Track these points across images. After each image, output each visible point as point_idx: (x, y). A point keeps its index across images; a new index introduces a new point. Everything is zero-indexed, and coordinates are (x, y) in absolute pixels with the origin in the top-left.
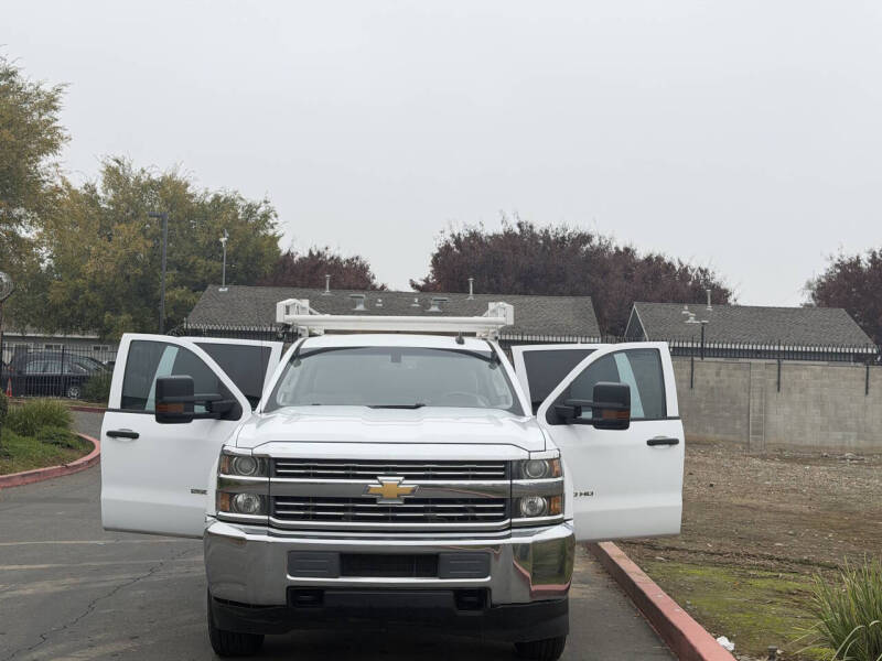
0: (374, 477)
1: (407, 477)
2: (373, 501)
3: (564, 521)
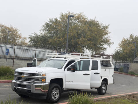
0: (22, 75)
1: (25, 75)
2: (22, 78)
3: (45, 83)
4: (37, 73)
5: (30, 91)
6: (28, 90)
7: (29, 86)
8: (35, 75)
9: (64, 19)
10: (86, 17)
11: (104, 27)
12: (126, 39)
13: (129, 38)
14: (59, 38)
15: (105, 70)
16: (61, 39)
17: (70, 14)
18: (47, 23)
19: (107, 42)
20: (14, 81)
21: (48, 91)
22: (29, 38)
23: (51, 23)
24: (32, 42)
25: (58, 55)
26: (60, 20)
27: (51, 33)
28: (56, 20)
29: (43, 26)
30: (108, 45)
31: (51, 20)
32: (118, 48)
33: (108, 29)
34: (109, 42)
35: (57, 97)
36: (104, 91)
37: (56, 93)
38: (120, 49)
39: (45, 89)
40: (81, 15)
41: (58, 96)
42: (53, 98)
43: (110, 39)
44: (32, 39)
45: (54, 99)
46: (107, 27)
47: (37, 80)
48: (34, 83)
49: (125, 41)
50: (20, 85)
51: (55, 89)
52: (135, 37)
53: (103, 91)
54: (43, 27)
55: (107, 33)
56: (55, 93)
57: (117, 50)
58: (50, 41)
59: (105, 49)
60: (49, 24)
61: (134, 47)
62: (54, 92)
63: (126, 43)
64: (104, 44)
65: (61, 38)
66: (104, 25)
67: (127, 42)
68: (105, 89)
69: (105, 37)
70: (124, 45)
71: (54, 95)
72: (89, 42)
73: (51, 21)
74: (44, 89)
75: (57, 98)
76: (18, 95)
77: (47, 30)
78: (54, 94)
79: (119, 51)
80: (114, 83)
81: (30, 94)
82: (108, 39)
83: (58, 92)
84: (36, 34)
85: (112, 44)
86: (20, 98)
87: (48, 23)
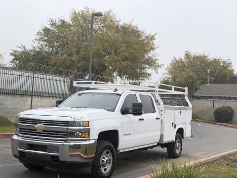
0: (36, 124)
1: (43, 124)
2: (36, 130)
3: (89, 140)
4: (73, 120)
5: (57, 157)
6: (53, 157)
7: (56, 148)
8: (67, 123)
9: (78, 20)
10: (118, 19)
11: (147, 37)
12: (178, 59)
13: (183, 58)
14: (71, 55)
15: (180, 112)
16: (74, 58)
17: (88, 12)
18: (46, 27)
19: (151, 63)
20: (15, 137)
21: (94, 155)
22: (11, 54)
23: (53, 28)
24: (18, 62)
25: (95, 83)
26: (71, 22)
27: (52, 46)
28: (63, 22)
29: (39, 33)
30: (154, 68)
31: (53, 22)
32: (166, 75)
33: (154, 41)
34: (155, 63)
35: (109, 167)
36: (178, 152)
37: (107, 160)
38: (168, 76)
39: (88, 152)
40: (108, 15)
41: (111, 165)
42: (102, 169)
43: (157, 58)
44: (16, 57)
45: (103, 171)
46: (152, 38)
47: (72, 134)
48: (65, 141)
49: (177, 62)
50: (31, 146)
51: (105, 152)
52: (192, 56)
53: (177, 150)
54: (39, 36)
55: (152, 49)
56: (105, 160)
57: (164, 77)
58: (54, 60)
59: (149, 75)
60: (50, 29)
61: (192, 73)
62: (104, 158)
63: (179, 67)
64: (147, 68)
65: (75, 56)
66: (147, 35)
67: (180, 65)
68: (180, 148)
69: (149, 55)
70: (176, 69)
71: (103, 165)
72: (125, 63)
73: (53, 24)
74: (86, 153)
75: (108, 170)
76: (22, 164)
77: (46, 41)
78: (103, 161)
79: (166, 79)
80: (192, 137)
81: (56, 163)
82: (154, 58)
83: (111, 158)
84: (24, 47)
85: (160, 66)
86: (26, 171)
87: (49, 27)
